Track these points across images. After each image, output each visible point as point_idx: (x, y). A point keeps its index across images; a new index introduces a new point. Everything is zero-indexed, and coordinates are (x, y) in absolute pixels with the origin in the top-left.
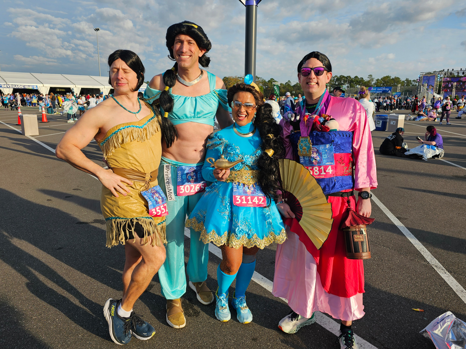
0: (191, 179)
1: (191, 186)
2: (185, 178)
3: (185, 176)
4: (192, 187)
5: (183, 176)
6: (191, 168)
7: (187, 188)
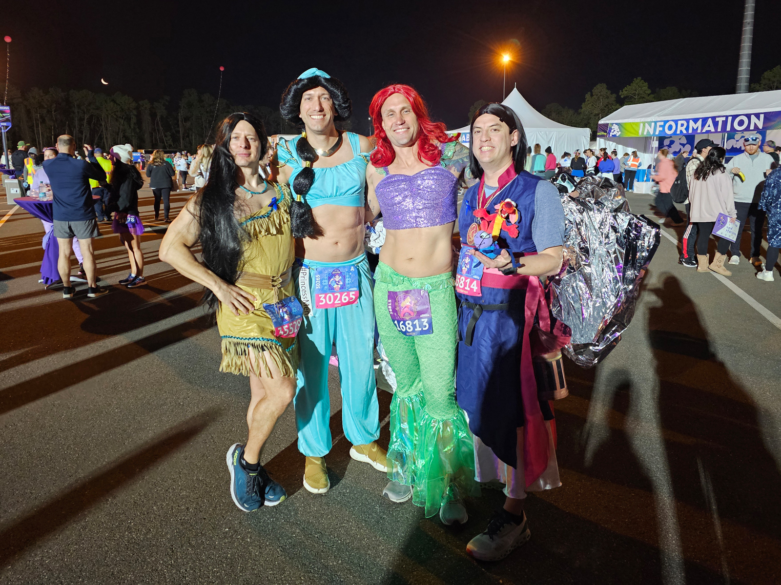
2: (326, 283)
5: (323, 281)
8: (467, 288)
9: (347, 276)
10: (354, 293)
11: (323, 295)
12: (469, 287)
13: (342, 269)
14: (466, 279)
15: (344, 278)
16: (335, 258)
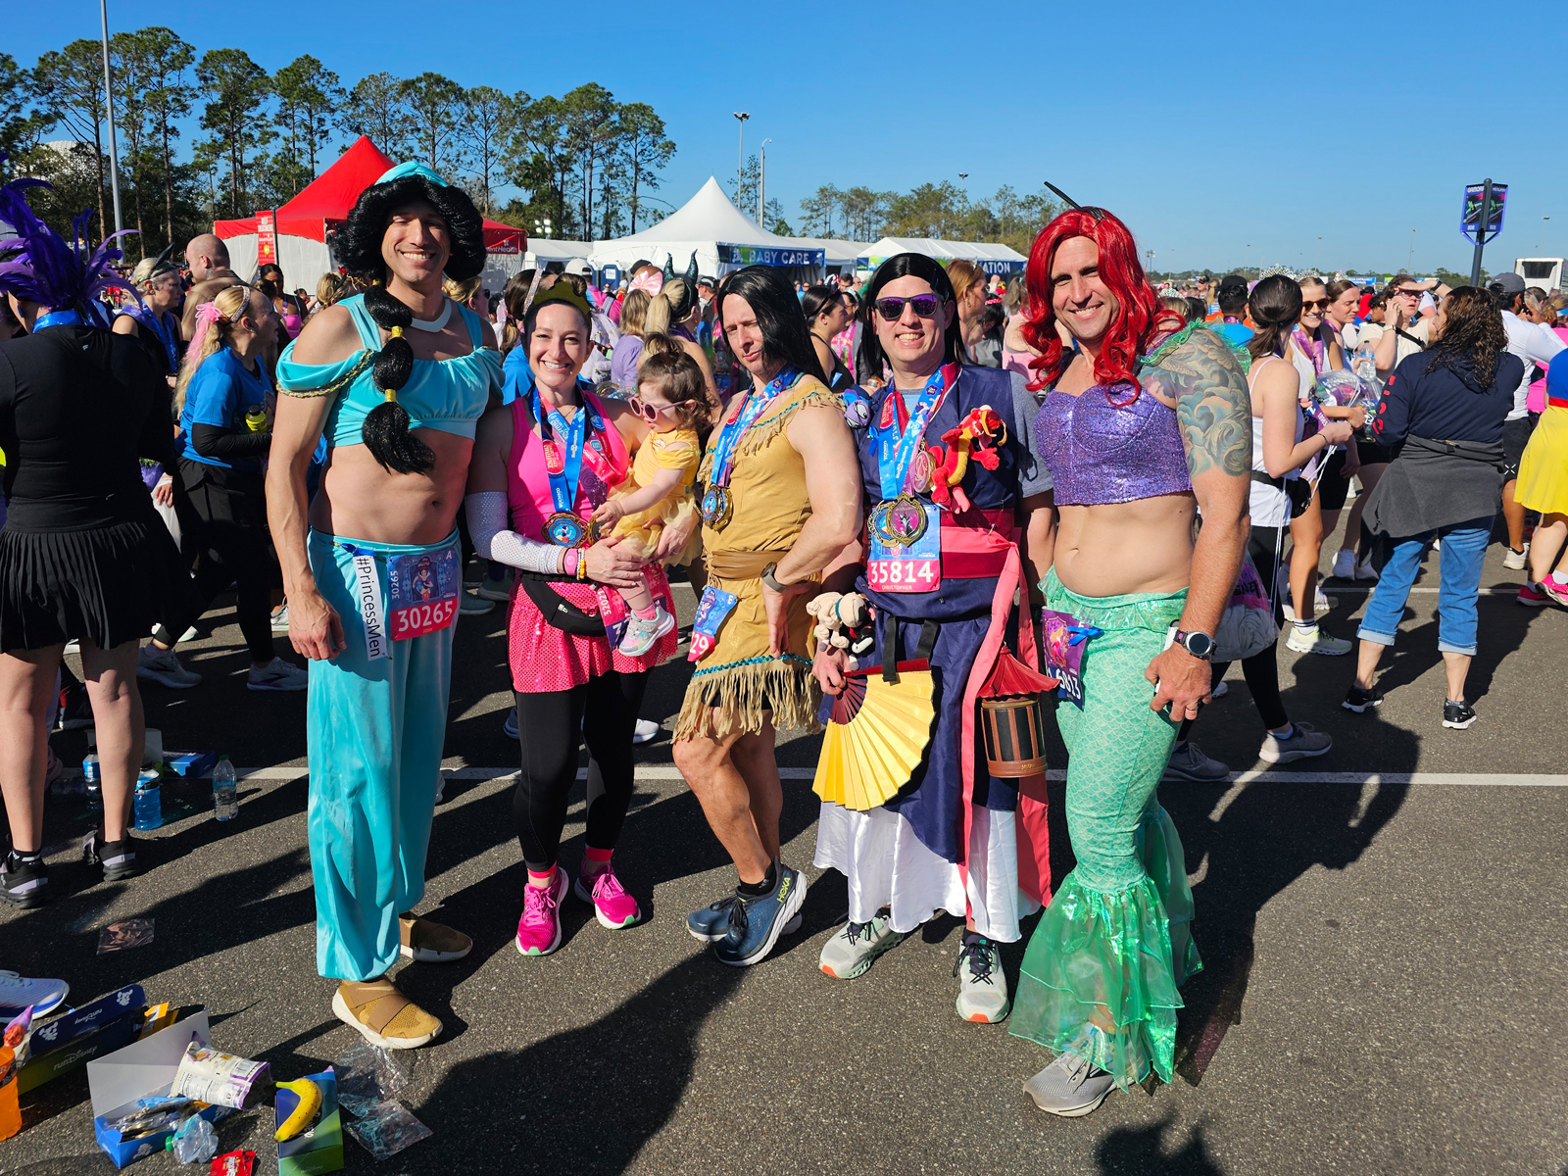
1: (423, 609)
8: (909, 581)
10: (451, 602)
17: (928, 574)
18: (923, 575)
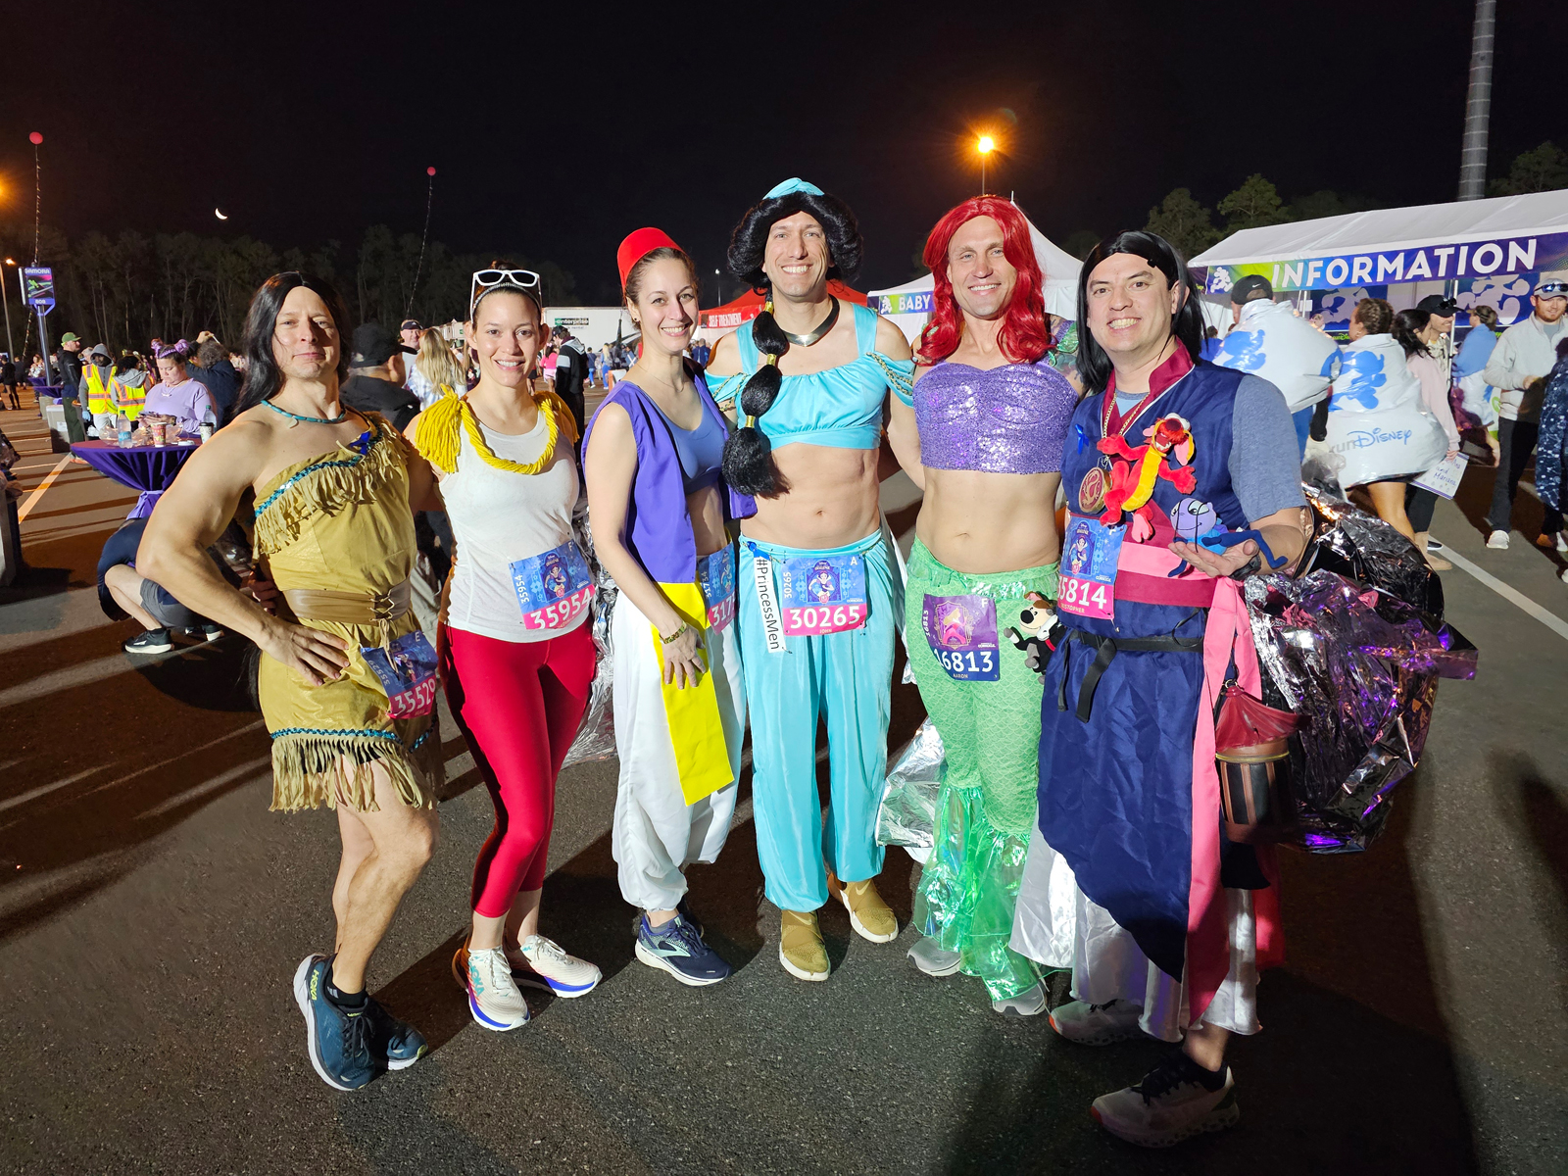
0: (821, 593)
1: (821, 610)
2: (804, 589)
3: (804, 584)
4: (824, 614)
5: (798, 584)
6: (818, 564)
7: (810, 616)
8: (1084, 602)
9: (844, 575)
10: (857, 608)
11: (798, 611)
12: (1089, 599)
13: (834, 561)
14: (1081, 583)
15: (837, 577)
16: (818, 541)
17: (1101, 599)
18: (1097, 600)
